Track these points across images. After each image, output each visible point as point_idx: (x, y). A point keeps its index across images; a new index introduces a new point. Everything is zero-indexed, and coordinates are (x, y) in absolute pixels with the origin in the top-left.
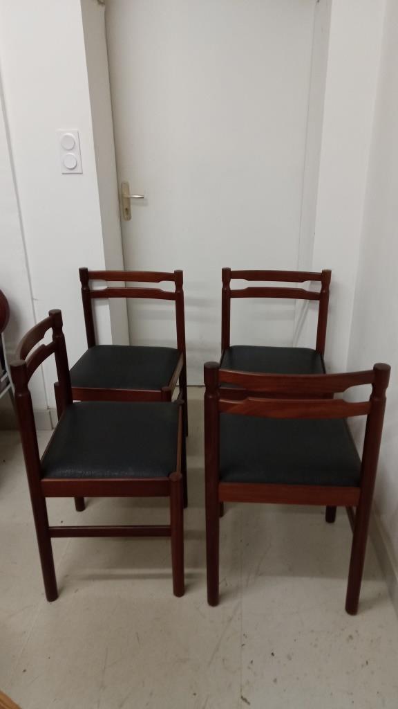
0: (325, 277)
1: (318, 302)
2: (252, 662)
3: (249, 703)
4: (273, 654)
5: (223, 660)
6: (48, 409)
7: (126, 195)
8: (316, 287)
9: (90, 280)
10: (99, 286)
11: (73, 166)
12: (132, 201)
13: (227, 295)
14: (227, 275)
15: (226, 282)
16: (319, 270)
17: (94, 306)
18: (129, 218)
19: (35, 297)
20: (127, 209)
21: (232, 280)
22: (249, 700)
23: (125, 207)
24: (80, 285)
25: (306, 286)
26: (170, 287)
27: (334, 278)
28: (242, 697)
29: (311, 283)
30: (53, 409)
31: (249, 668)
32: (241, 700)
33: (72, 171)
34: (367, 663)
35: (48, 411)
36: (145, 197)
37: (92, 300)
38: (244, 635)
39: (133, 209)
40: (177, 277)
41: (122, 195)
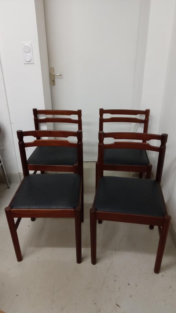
0: (147, 113)
1: (144, 124)
2: (120, 288)
3: (120, 307)
4: (129, 284)
5: (107, 287)
6: (19, 173)
7: (53, 74)
8: (143, 117)
9: (38, 115)
10: (42, 117)
11: (30, 60)
12: (55, 76)
13: (102, 121)
14: (102, 112)
15: (101, 115)
16: (144, 109)
17: (40, 126)
18: (54, 85)
19: (11, 122)
20: (53, 80)
21: (104, 114)
22: (120, 306)
23: (53, 79)
24: (33, 117)
25: (138, 117)
26: (75, 117)
27: (151, 113)
28: (117, 304)
29: (140, 115)
30: (21, 173)
31: (119, 291)
32: (116, 306)
33: (29, 62)
34: (171, 287)
35: (19, 174)
36: (62, 75)
37: (39, 123)
38: (116, 276)
39: (56, 80)
40: (79, 113)
41: (51, 74)
